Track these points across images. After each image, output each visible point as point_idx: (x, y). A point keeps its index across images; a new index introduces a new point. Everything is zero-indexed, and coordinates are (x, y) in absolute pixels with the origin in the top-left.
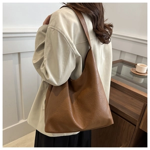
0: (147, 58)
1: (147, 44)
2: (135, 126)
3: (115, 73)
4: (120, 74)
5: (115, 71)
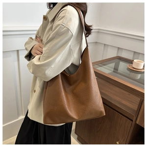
0: (144, 54)
1: (144, 41)
2: (132, 121)
3: (113, 70)
4: (117, 70)
5: (112, 68)
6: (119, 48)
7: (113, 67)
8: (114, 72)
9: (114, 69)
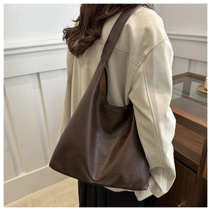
2: (196, 173)
3: (181, 93)
4: (189, 94)
5: (180, 91)
6: (190, 60)
7: (182, 89)
8: (183, 96)
9: (183, 92)
